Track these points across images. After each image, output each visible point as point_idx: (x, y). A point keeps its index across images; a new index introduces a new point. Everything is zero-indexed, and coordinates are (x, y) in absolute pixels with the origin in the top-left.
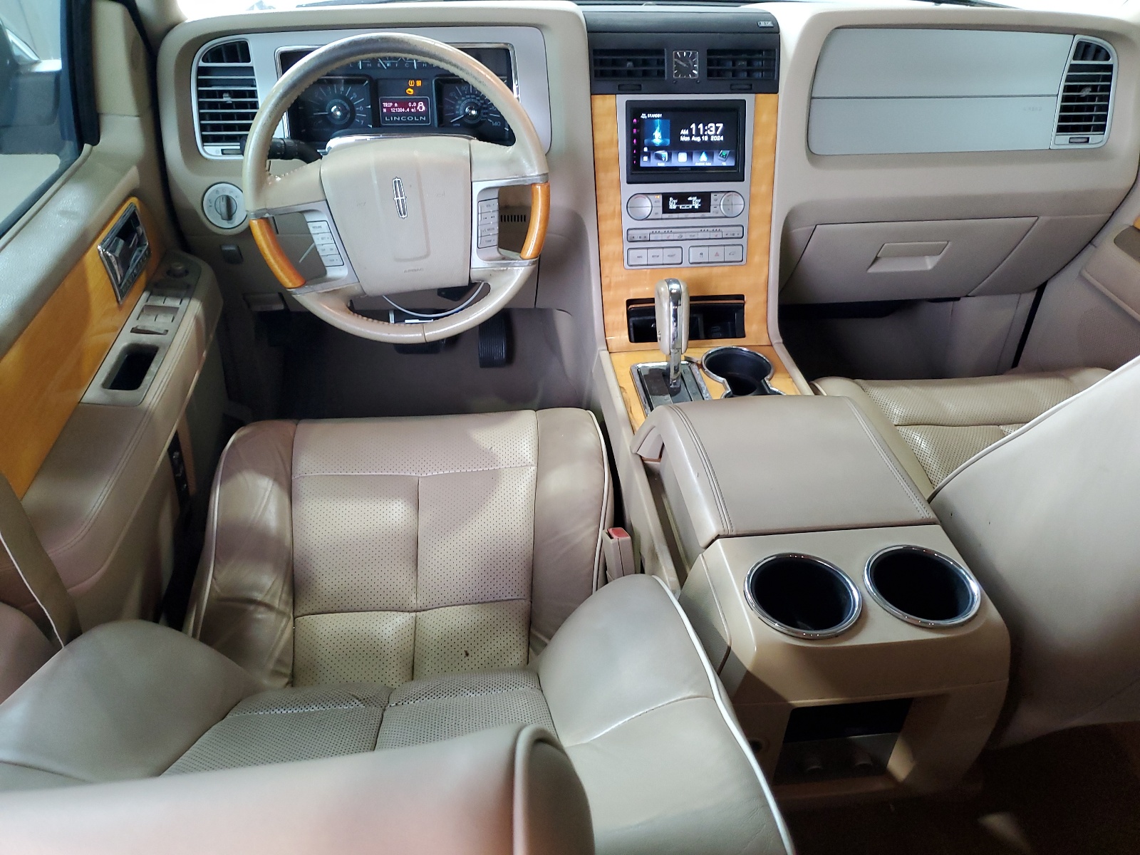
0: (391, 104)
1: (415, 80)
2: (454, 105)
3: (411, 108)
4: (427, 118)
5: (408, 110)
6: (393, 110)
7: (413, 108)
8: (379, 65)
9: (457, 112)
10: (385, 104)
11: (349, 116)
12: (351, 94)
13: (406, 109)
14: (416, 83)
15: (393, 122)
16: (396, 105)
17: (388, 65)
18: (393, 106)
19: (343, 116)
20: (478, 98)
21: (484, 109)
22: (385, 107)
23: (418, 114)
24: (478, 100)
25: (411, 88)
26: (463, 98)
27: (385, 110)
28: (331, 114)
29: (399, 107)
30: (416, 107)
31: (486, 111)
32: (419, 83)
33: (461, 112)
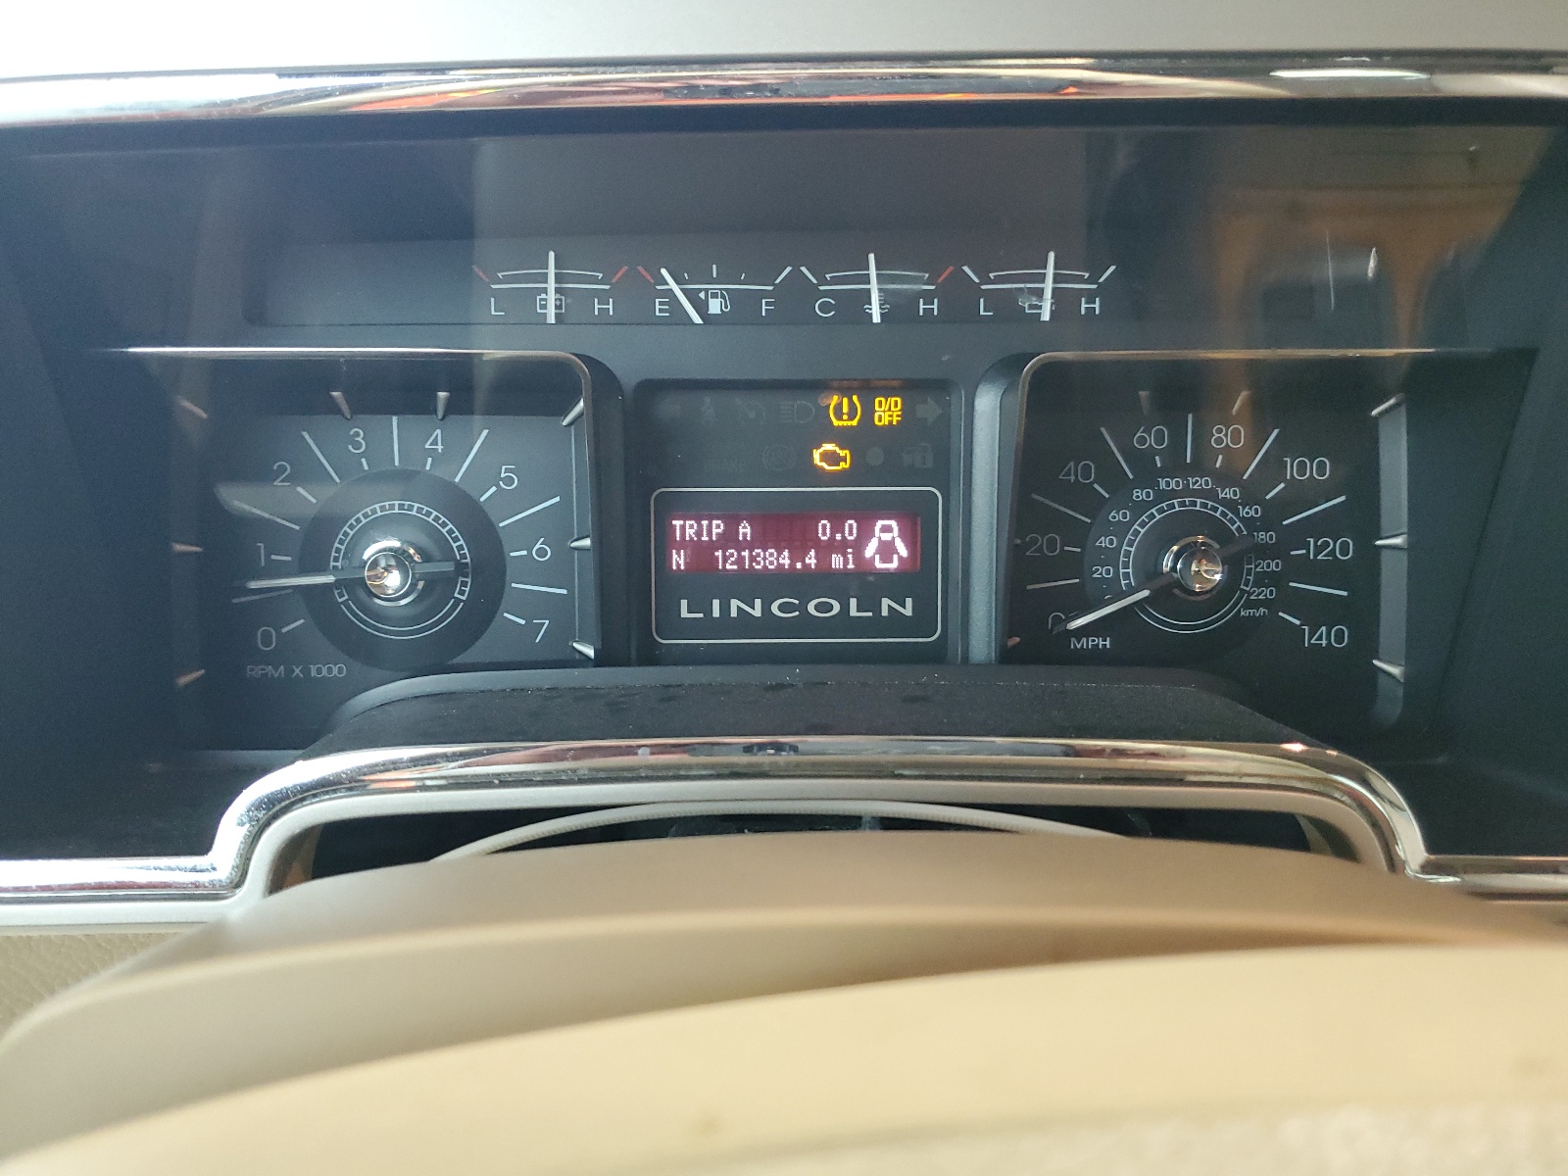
0: (718, 527)
1: (869, 390)
2: (1081, 534)
3: (826, 549)
4: (925, 608)
5: (811, 560)
6: (728, 562)
7: (842, 547)
8: (659, 307)
9: (1101, 572)
10: (685, 528)
11: (462, 593)
12: (484, 472)
13: (798, 554)
14: (869, 411)
15: (726, 626)
16: (745, 530)
17: (715, 307)
18: (729, 539)
19: (432, 590)
20: (1228, 493)
21: (1264, 552)
22: (683, 544)
23: (868, 584)
24: (1231, 505)
25: (842, 437)
26: (1139, 494)
27: (678, 560)
28: (358, 587)
29: (761, 541)
30: (859, 545)
31: (1274, 566)
32: (887, 411)
33: (1127, 574)
